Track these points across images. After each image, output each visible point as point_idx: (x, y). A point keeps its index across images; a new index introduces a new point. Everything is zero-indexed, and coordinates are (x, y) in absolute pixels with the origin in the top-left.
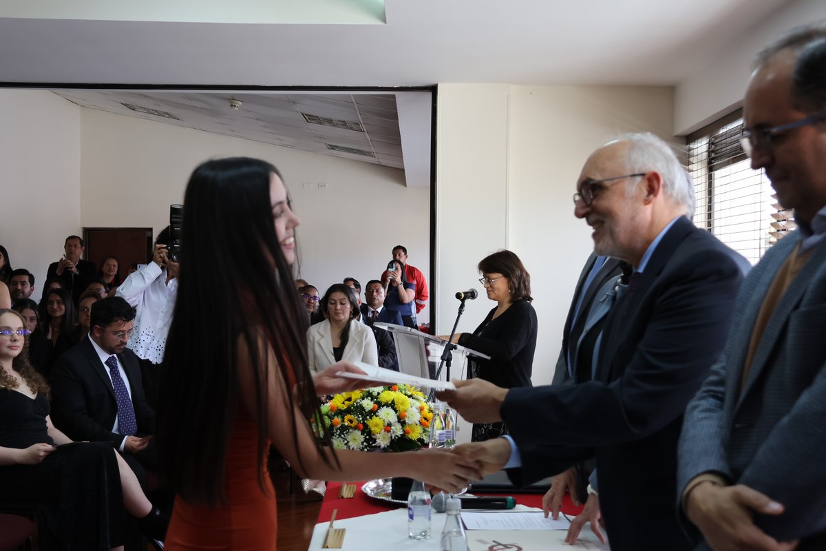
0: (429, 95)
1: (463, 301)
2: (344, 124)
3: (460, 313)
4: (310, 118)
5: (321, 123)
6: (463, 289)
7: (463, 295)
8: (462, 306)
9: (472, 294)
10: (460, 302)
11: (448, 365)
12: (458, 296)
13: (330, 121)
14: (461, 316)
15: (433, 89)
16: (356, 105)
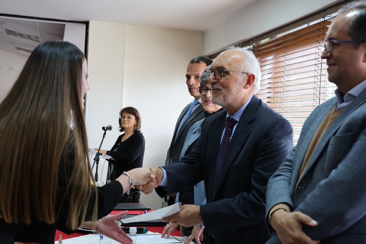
0: (84, 26)
1: (105, 131)
2: (29, 37)
3: (104, 137)
4: (9, 32)
5: (16, 35)
6: (106, 126)
7: (106, 128)
8: (105, 134)
9: (110, 128)
10: (104, 132)
11: (97, 163)
12: (103, 128)
13: (21, 35)
14: (104, 138)
15: (87, 23)
16: (38, 28)
